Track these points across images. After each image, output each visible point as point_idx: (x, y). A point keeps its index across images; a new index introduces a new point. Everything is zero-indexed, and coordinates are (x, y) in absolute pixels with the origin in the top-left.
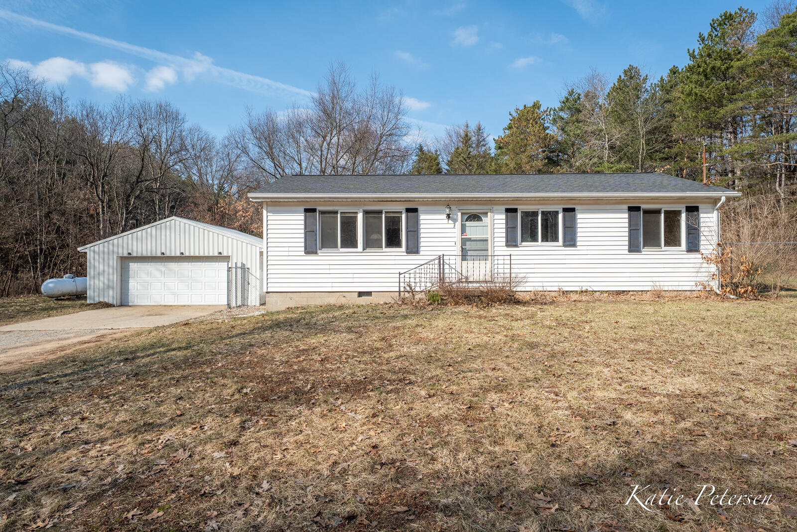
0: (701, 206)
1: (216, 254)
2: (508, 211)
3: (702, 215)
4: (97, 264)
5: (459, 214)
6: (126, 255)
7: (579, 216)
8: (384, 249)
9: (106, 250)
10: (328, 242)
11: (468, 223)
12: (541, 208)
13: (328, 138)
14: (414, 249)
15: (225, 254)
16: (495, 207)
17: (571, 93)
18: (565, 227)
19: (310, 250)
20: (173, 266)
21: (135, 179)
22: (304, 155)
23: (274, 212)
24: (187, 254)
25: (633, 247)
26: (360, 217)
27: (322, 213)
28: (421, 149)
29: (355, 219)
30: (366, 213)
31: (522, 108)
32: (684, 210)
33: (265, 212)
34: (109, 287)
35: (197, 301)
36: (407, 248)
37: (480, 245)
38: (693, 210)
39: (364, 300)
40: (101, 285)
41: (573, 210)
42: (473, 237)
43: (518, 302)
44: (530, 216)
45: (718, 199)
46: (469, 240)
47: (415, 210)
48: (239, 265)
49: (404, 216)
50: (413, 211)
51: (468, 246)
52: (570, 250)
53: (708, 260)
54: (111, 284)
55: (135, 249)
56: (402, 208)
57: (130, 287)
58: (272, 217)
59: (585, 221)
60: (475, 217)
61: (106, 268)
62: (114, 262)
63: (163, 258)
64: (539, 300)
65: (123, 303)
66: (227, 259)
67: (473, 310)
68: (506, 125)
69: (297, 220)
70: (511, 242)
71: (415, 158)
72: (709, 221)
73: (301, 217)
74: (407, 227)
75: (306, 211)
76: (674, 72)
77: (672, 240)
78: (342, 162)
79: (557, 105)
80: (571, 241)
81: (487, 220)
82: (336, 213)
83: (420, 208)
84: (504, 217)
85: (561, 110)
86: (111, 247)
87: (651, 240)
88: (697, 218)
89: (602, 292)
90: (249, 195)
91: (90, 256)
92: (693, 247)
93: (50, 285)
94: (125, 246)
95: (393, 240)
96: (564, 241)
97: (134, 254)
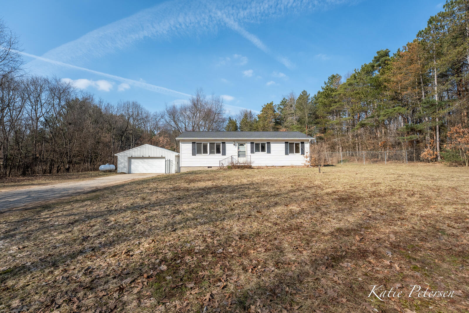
0: (305, 142)
1: (161, 156)
2: (251, 143)
3: (305, 144)
4: (121, 160)
5: (237, 144)
6: (130, 156)
7: (271, 144)
8: (216, 154)
9: (124, 155)
10: (199, 152)
11: (240, 147)
12: (261, 142)
13: (195, 114)
14: (224, 154)
15: (163, 156)
16: (248, 142)
17: (284, 99)
18: (267, 148)
19: (194, 154)
20: (146, 160)
21: (124, 130)
22: (187, 120)
23: (183, 143)
24: (151, 156)
25: (286, 154)
26: (208, 145)
27: (197, 143)
28: (230, 119)
29: (207, 145)
30: (210, 143)
31: (266, 104)
32: (300, 143)
33: (180, 143)
34: (125, 167)
35: (149, 172)
36: (222, 154)
37: (243, 153)
38: (303, 143)
39: (210, 169)
40: (122, 167)
41: (270, 143)
42: (241, 150)
43: (252, 168)
44: (257, 145)
45: (309, 140)
46: (240, 151)
47: (225, 143)
48: (168, 160)
49: (221, 144)
50: (224, 143)
51: (240, 153)
52: (269, 154)
53: (307, 157)
54: (125, 166)
55: (133, 155)
56: (221, 142)
57: (132, 167)
58: (182, 145)
59: (273, 146)
60: (242, 145)
61: (124, 161)
62: (126, 159)
63: (143, 158)
64: (259, 168)
65: (129, 173)
66: (164, 158)
67: (239, 170)
68: (261, 110)
69: (190, 146)
70: (252, 152)
71: (228, 122)
72: (307, 146)
73: (191, 145)
74: (222, 148)
75: (193, 143)
76: (319, 93)
77: (297, 151)
78: (201, 123)
79: (279, 103)
80: (269, 152)
81: (245, 146)
82: (201, 143)
83: (226, 142)
84: (250, 145)
85: (281, 105)
86: (126, 154)
87: (291, 151)
88: (304, 145)
89: (278, 166)
90: (176, 138)
91: (119, 157)
92: (303, 153)
93: (102, 167)
94: (130, 154)
95: (218, 151)
96: (267, 152)
97: (133, 156)
